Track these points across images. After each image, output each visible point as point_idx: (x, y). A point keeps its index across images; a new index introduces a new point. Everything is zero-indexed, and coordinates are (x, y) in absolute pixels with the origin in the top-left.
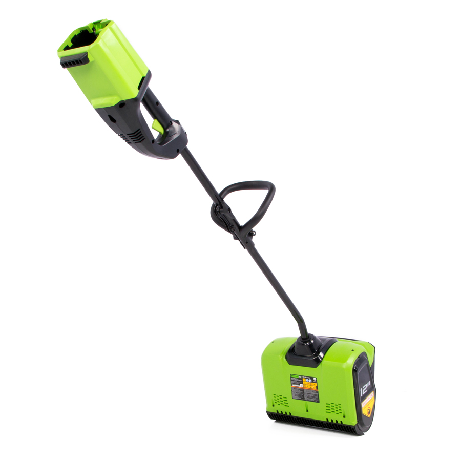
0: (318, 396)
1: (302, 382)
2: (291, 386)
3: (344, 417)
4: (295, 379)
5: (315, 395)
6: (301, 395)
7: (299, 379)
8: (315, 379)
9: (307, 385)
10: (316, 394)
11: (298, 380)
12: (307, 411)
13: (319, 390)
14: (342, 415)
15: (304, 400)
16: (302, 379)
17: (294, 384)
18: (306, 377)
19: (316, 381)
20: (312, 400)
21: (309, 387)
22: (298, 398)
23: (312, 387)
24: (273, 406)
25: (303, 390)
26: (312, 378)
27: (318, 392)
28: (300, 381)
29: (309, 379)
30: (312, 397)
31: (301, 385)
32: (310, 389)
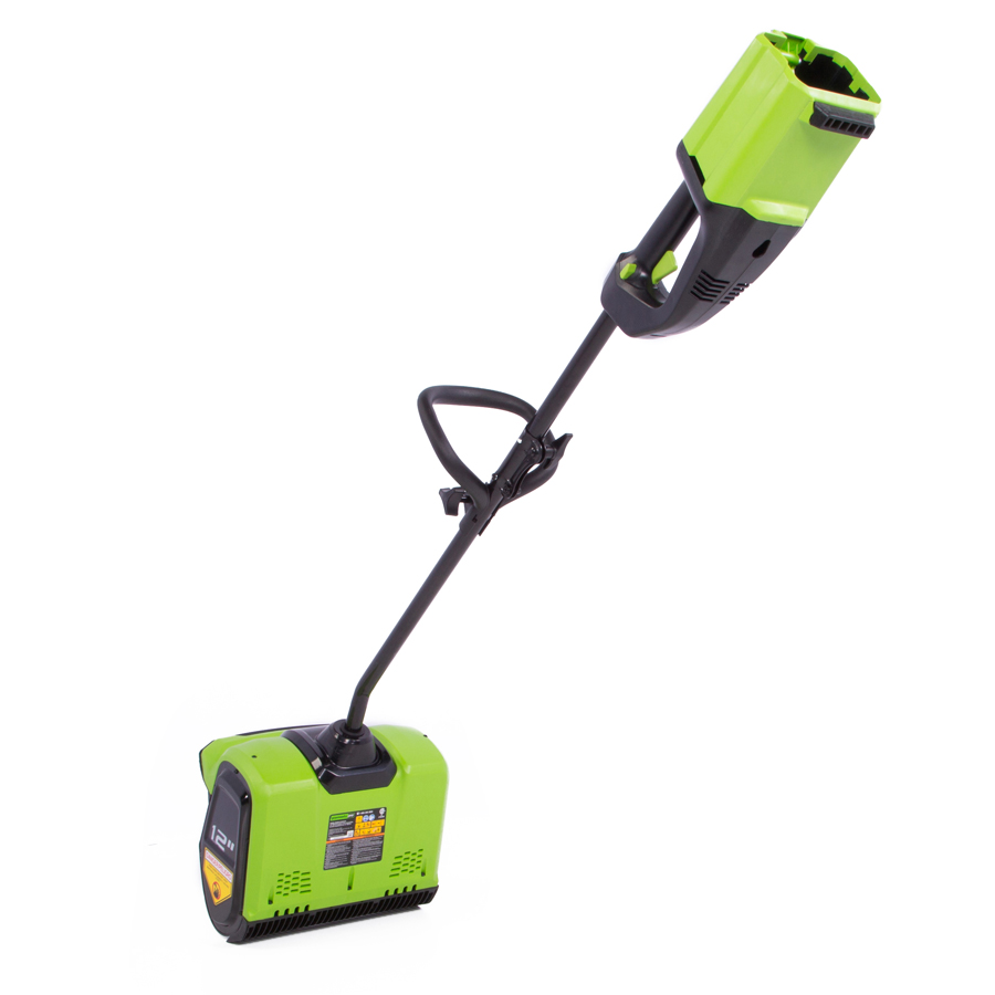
0: (381, 847)
1: (352, 827)
2: (326, 842)
3: (423, 874)
4: (339, 824)
5: (374, 846)
6: (342, 858)
7: (348, 820)
8: (382, 812)
9: (366, 827)
10: (378, 842)
11: (345, 823)
12: (350, 888)
13: (385, 834)
14: (420, 871)
15: (350, 865)
16: (353, 819)
17: (335, 835)
18: (364, 813)
19: (385, 814)
20: (366, 858)
21: (366, 831)
22: (337, 863)
23: (373, 831)
24: (270, 902)
25: (350, 844)
26: (376, 812)
27: (382, 839)
28: (350, 823)
29: (369, 814)
30: (368, 853)
31: (350, 833)
32: (369, 836)
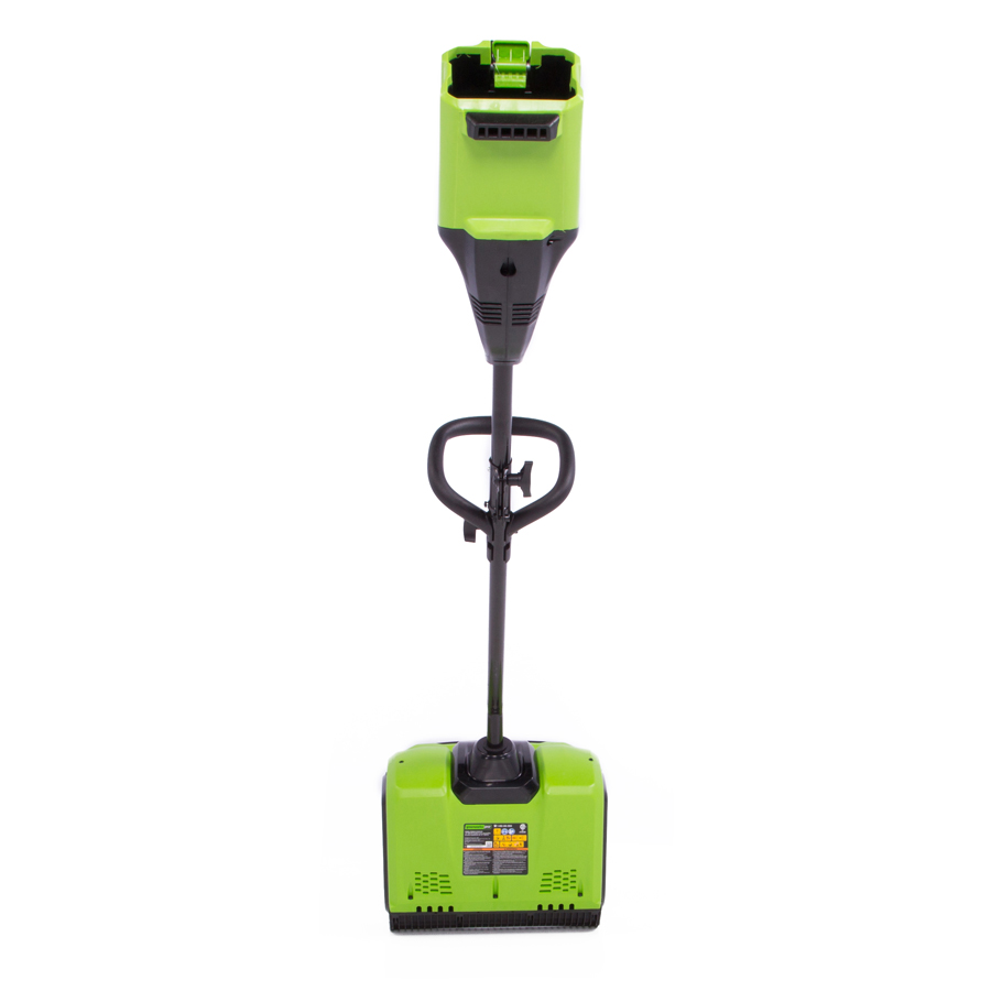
0: (526, 861)
1: (491, 838)
2: (463, 849)
3: (580, 894)
4: (476, 833)
5: (518, 860)
6: (485, 865)
7: (485, 831)
8: (522, 827)
9: (504, 841)
10: (522, 857)
11: (481, 833)
12: (495, 896)
13: (530, 849)
14: (576, 891)
15: (491, 874)
16: (491, 831)
17: (471, 843)
18: (502, 826)
19: (526, 830)
20: (510, 870)
21: (507, 844)
22: (478, 871)
23: (514, 845)
24: (411, 897)
25: (490, 854)
26: (516, 827)
27: (526, 853)
28: (488, 833)
29: (508, 828)
30: (511, 866)
31: (488, 844)
32: (510, 849)
